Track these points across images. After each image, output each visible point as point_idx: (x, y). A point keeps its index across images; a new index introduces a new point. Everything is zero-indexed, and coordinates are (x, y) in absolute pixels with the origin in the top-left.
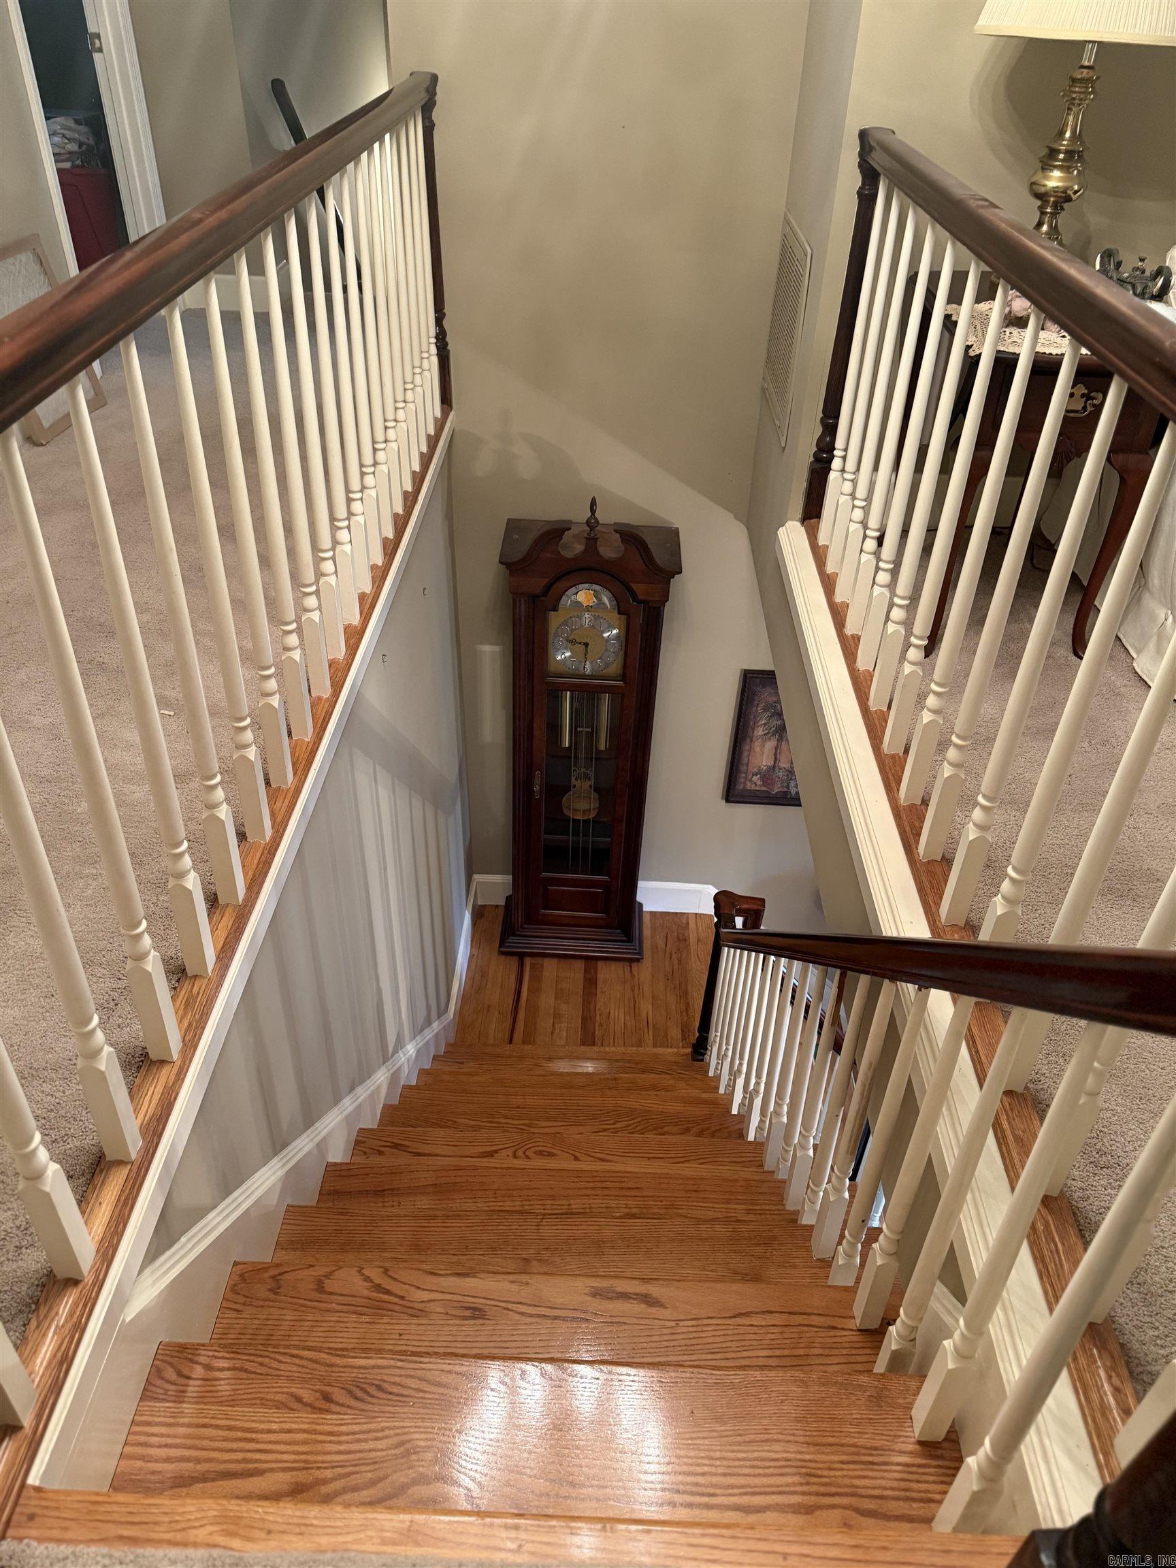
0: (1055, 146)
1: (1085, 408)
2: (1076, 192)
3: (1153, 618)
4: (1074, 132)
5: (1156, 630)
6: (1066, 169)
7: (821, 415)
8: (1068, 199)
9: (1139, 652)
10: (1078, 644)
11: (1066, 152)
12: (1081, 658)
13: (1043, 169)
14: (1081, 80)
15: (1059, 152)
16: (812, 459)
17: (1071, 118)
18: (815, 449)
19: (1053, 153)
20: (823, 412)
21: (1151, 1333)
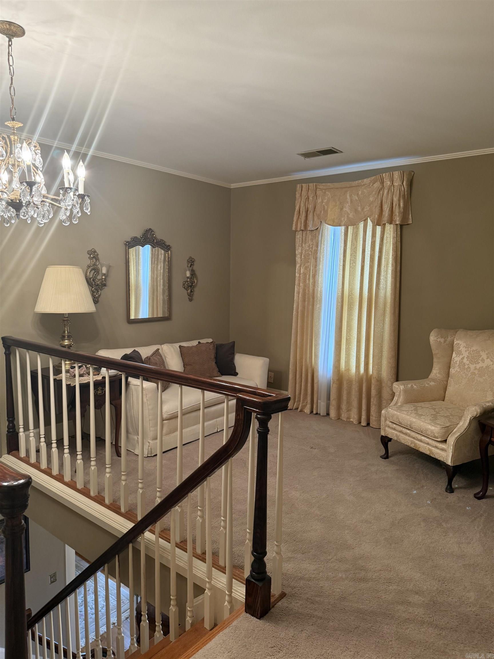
0: (64, 335)
1: (102, 392)
2: (73, 344)
3: (134, 439)
4: (68, 331)
5: (136, 442)
6: (69, 340)
7: (7, 418)
8: (71, 346)
9: (134, 450)
10: (119, 455)
11: (67, 336)
12: (121, 457)
13: (62, 340)
14: (66, 320)
15: (66, 336)
16: (7, 433)
17: (66, 329)
18: (7, 429)
19: (64, 337)
20: (7, 417)
21: (236, 561)
